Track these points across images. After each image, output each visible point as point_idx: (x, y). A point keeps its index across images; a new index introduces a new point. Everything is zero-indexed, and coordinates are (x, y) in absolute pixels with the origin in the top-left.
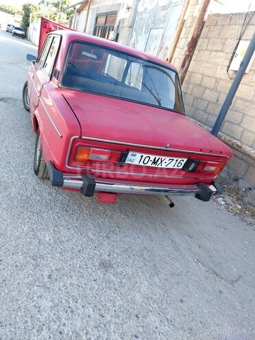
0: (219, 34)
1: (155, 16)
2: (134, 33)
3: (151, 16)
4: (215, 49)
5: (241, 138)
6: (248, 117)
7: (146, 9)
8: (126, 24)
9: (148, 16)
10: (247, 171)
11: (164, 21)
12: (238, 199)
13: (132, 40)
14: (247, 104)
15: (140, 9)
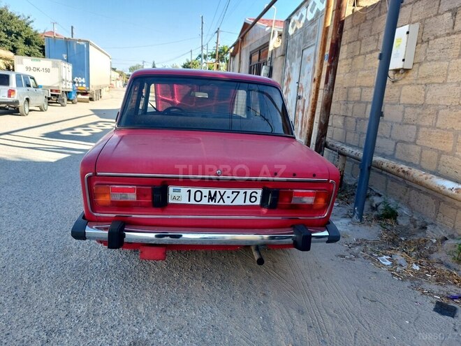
0: (371, 30)
1: (305, 34)
2: (288, 61)
3: (301, 35)
4: (368, 50)
5: (420, 162)
6: (424, 129)
7: (296, 29)
8: (279, 53)
9: (299, 36)
10: (437, 211)
11: (314, 37)
12: (418, 257)
13: (287, 70)
14: (419, 111)
15: (291, 32)
